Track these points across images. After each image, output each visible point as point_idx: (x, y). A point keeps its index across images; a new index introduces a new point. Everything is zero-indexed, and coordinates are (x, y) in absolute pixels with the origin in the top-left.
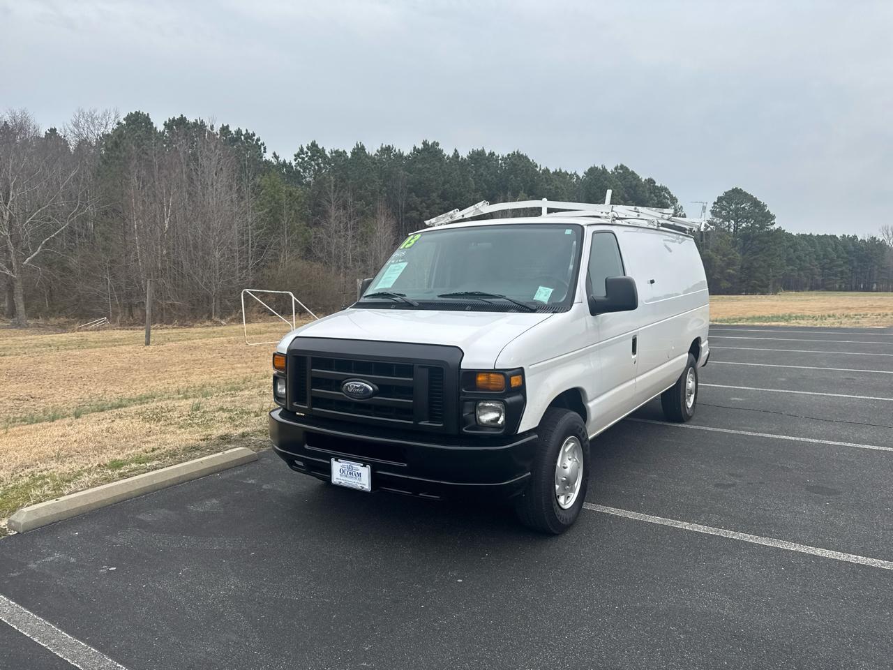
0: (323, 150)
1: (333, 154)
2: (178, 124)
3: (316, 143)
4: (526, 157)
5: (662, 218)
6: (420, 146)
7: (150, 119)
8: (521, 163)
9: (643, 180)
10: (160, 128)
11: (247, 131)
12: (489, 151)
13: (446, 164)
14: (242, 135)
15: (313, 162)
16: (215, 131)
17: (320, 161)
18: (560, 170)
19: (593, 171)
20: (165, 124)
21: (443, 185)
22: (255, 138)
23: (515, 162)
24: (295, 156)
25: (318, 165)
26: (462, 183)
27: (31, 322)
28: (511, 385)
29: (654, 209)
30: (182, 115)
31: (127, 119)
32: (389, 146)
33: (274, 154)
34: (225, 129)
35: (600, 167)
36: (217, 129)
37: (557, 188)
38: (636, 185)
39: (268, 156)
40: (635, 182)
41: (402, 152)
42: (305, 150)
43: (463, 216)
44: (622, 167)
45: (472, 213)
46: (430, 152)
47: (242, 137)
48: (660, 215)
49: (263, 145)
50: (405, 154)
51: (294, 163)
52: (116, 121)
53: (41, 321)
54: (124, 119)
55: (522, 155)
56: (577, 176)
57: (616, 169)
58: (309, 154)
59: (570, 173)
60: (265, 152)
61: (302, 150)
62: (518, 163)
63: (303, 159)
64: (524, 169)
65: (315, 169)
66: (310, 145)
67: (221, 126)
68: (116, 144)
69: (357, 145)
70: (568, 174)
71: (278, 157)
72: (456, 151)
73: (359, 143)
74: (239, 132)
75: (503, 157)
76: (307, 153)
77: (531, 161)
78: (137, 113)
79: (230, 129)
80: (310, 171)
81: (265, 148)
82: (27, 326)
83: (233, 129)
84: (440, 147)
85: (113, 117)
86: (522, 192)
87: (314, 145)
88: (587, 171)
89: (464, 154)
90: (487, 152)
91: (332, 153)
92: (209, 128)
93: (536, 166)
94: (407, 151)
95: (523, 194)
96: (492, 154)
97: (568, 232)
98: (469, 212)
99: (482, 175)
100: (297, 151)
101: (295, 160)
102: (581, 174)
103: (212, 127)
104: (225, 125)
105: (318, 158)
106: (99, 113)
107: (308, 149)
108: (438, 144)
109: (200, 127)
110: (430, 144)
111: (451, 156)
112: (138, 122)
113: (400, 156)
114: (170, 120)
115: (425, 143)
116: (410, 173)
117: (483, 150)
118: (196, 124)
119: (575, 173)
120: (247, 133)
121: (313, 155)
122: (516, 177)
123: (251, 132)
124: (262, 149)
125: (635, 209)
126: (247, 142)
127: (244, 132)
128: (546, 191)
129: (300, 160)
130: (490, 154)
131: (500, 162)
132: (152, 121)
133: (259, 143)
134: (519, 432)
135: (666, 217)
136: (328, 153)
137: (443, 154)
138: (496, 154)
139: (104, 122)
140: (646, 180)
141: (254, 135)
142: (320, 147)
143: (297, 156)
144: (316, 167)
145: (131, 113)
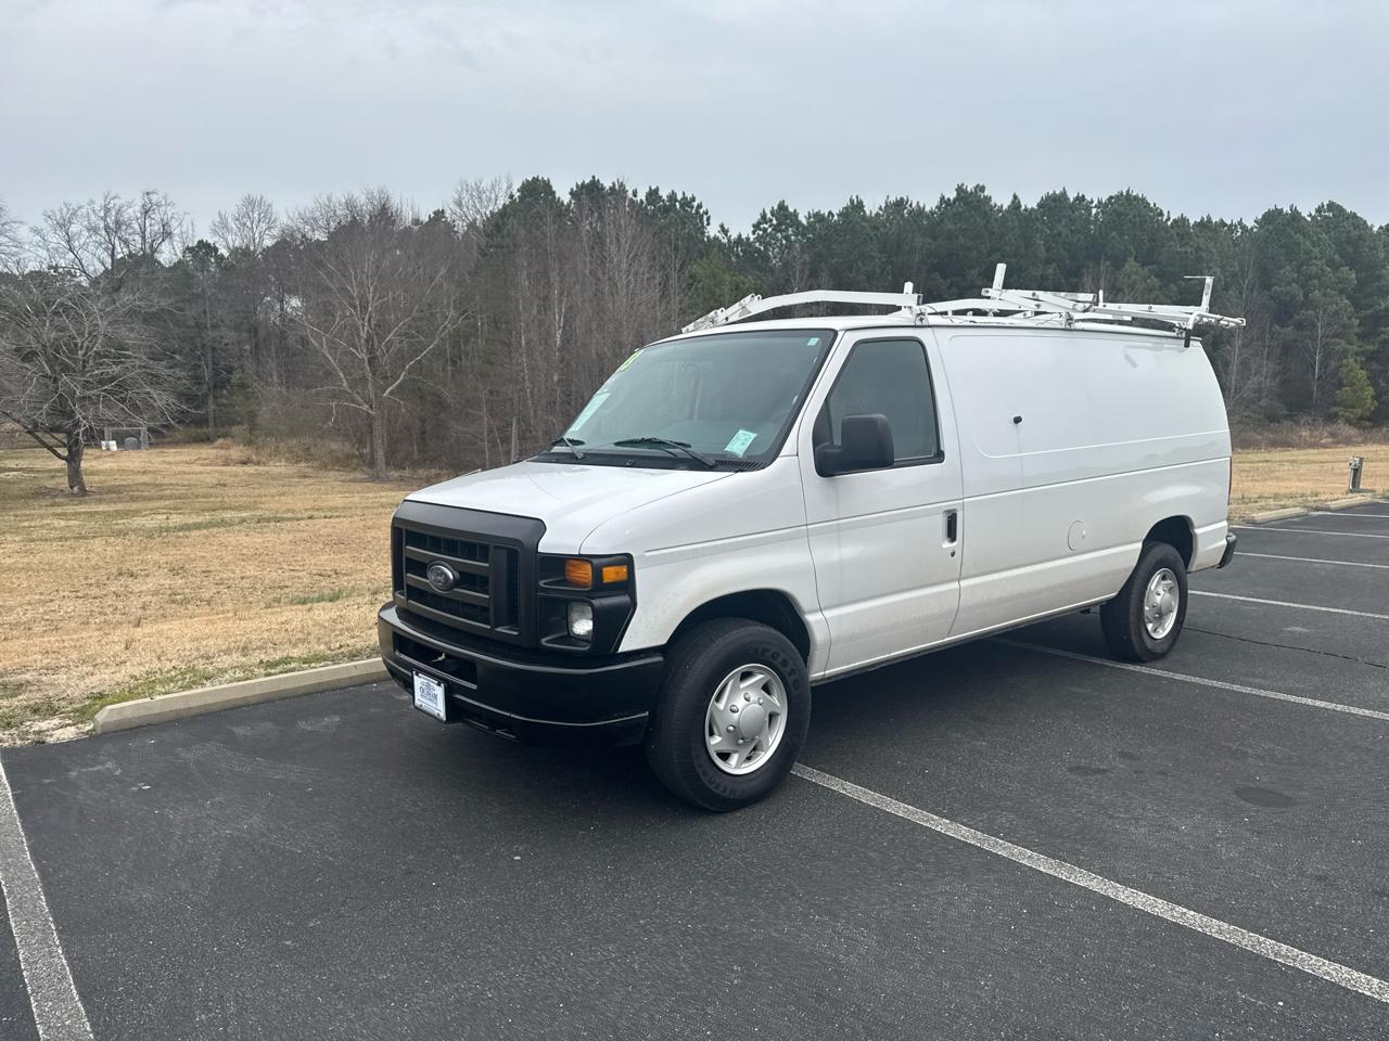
0: (795, 214)
1: (812, 220)
2: (590, 192)
3: (786, 204)
4: (1143, 199)
5: (1074, 309)
6: (952, 195)
7: (551, 187)
8: (1131, 210)
9: (1375, 229)
10: (565, 198)
11: (684, 194)
12: (1075, 195)
13: (996, 220)
14: (676, 200)
15: (779, 235)
16: (638, 199)
17: (790, 232)
18: (1209, 218)
19: (1272, 217)
20: (572, 193)
21: (989, 255)
22: (695, 204)
23: (1122, 209)
24: (754, 226)
25: (787, 238)
26: (1022, 250)
27: (395, 474)
28: (602, 579)
29: (1063, 294)
30: (594, 177)
31: (523, 189)
32: (902, 199)
33: (722, 226)
34: (653, 194)
35: (1287, 209)
36: (642, 196)
37: (1199, 249)
38: (1360, 238)
39: (712, 231)
40: (1356, 233)
41: (922, 206)
42: (769, 215)
43: (727, 319)
44: (1331, 206)
45: (738, 313)
46: (970, 202)
47: (677, 204)
48: (1070, 304)
49: (706, 213)
50: (927, 209)
51: (752, 238)
52: (509, 193)
53: (407, 473)
54: (518, 191)
55: (1136, 198)
56: (1244, 228)
57: (1319, 210)
58: (775, 222)
59: (1229, 223)
60: (708, 224)
61: (764, 216)
62: (1129, 211)
63: (765, 230)
64: (1137, 220)
65: (781, 244)
66: (776, 208)
67: (648, 190)
68: (498, 228)
69: (852, 201)
70: (1225, 225)
71: (727, 231)
72: (1015, 197)
73: (854, 198)
74: (672, 197)
75: (1100, 202)
76: (771, 221)
77: (1152, 205)
78: (535, 180)
79: (660, 193)
80: (774, 249)
81: (708, 219)
82: (387, 480)
83: (664, 194)
84: (986, 193)
85: (504, 187)
86: (1131, 260)
87: (782, 207)
88: (1260, 217)
89: (1030, 202)
90: (1072, 196)
91: (810, 217)
92: (630, 194)
93: (1161, 214)
94: (930, 204)
95: (1133, 263)
96: (1081, 199)
97: (813, 341)
98: (734, 312)
99: (1060, 234)
100: (756, 218)
101: (754, 233)
102: (1250, 223)
103: (635, 194)
104: (653, 188)
105: (787, 228)
106: (486, 184)
107: (773, 215)
108: (982, 189)
109: (618, 192)
110: (969, 190)
111: (1005, 207)
112: (537, 190)
113: (919, 213)
114: (577, 186)
115: (960, 189)
116: (934, 239)
117: (1064, 193)
118: (612, 189)
119: (1240, 223)
120: (684, 198)
121: (779, 224)
122: (1121, 235)
123: (689, 196)
124: (705, 219)
125: (1034, 295)
126: (684, 210)
127: (679, 197)
128: (1178, 256)
129: (761, 233)
130: (1077, 198)
131: (1094, 211)
132: (554, 189)
133: (701, 211)
134: (620, 650)
135: (1080, 306)
136: (803, 219)
137: (992, 203)
138: (1088, 198)
139: (493, 196)
140: (1381, 228)
141: (693, 199)
142: (791, 210)
143: (756, 227)
144: (784, 242)
145: (527, 181)
